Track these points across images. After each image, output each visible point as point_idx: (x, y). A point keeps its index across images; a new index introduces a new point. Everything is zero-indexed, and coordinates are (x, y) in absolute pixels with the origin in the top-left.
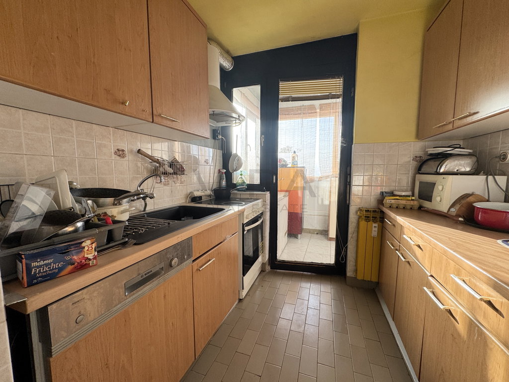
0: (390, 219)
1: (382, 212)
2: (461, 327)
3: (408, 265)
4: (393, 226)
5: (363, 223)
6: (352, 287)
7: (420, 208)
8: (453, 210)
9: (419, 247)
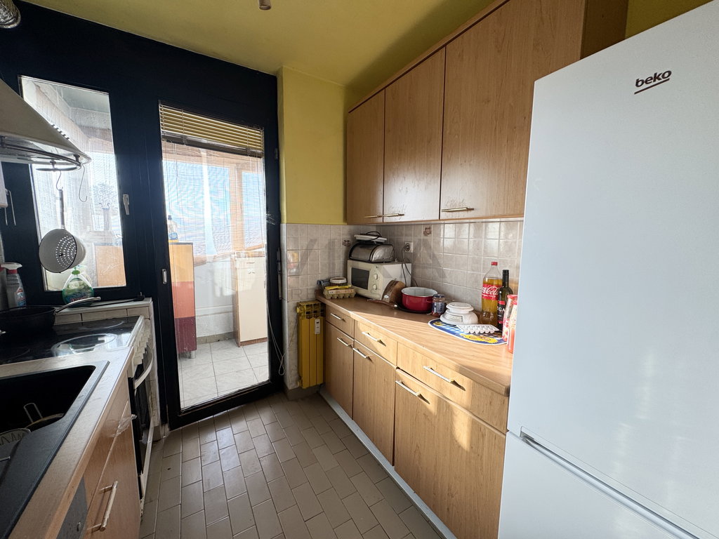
0: (337, 313)
1: (324, 305)
2: (432, 407)
3: (368, 361)
4: (342, 321)
5: (305, 322)
6: (296, 400)
7: (358, 296)
8: (386, 297)
9: (381, 342)
